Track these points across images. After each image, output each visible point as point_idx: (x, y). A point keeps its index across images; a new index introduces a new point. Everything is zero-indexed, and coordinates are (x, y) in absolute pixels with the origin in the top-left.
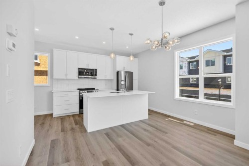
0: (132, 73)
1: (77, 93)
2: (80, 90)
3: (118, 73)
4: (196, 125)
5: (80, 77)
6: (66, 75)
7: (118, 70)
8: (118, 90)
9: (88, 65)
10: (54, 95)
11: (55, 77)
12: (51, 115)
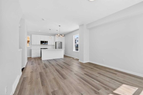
0: (62, 42)
1: (40, 50)
2: (41, 49)
3: (56, 42)
4: (76, 59)
5: (41, 44)
6: (36, 43)
7: (56, 41)
8: (56, 48)
10: (32, 50)
11: (32, 44)
12: (31, 57)
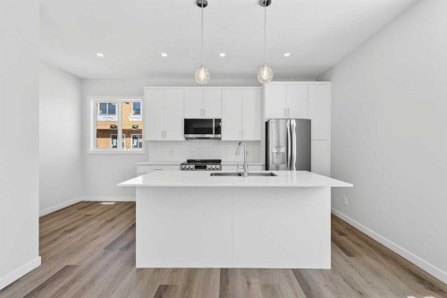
0: (310, 121)
5: (187, 136)
6: (164, 133)
9: (203, 111)
